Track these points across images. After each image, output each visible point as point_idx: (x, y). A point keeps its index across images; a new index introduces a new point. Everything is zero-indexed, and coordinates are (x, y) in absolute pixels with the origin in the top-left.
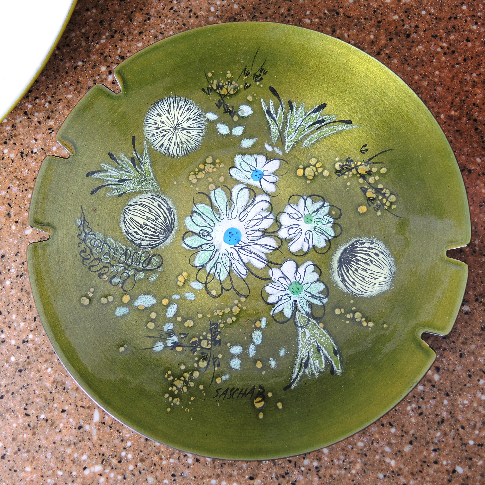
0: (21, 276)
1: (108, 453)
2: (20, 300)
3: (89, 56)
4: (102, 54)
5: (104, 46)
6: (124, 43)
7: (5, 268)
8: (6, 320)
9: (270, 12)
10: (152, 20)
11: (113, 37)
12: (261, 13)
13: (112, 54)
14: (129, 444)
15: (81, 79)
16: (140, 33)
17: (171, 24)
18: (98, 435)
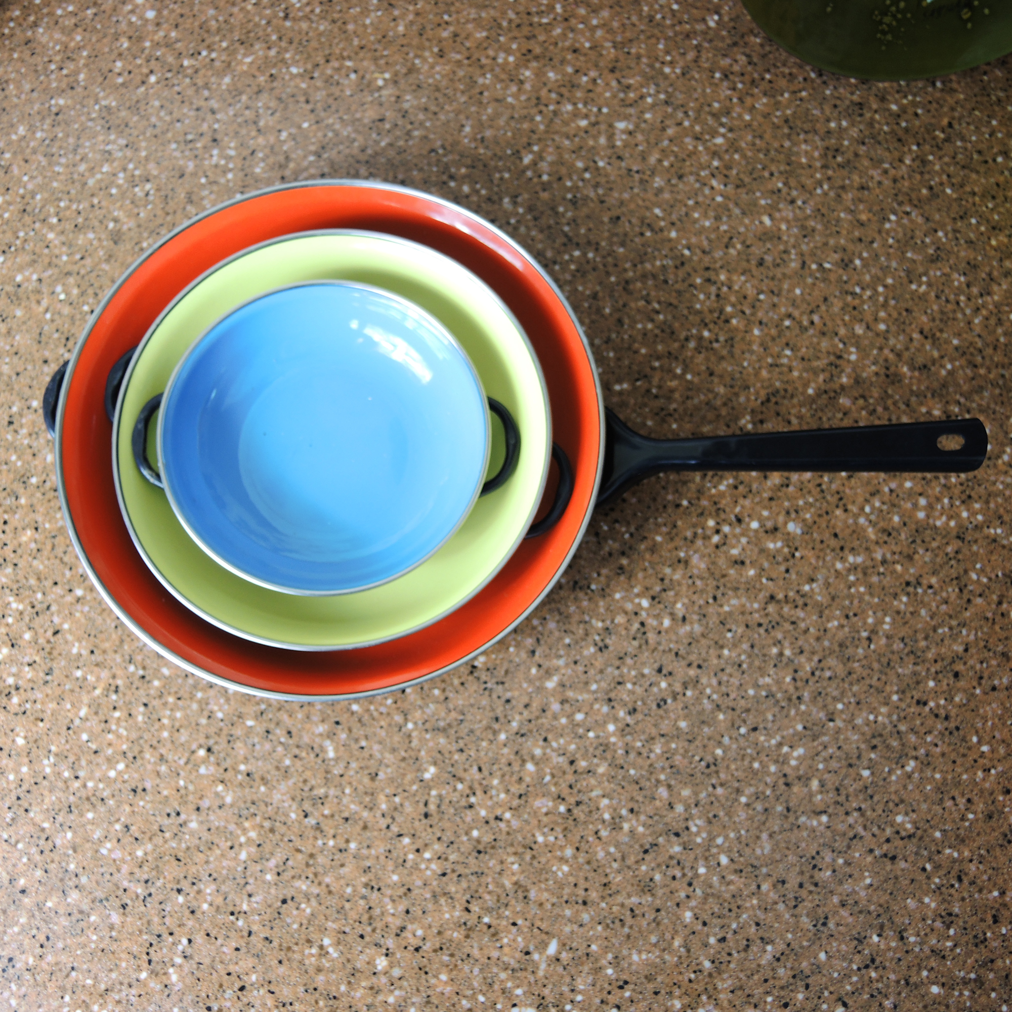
0: (522, 735)
1: (550, 999)
2: (510, 765)
3: (698, 499)
4: (715, 503)
5: (722, 495)
6: (747, 503)
7: (505, 716)
8: (484, 782)
9: (934, 544)
10: (791, 489)
11: (736, 487)
12: (923, 541)
13: (727, 510)
14: (579, 998)
15: (679, 523)
16: (771, 499)
17: (811, 505)
18: (546, 971)
